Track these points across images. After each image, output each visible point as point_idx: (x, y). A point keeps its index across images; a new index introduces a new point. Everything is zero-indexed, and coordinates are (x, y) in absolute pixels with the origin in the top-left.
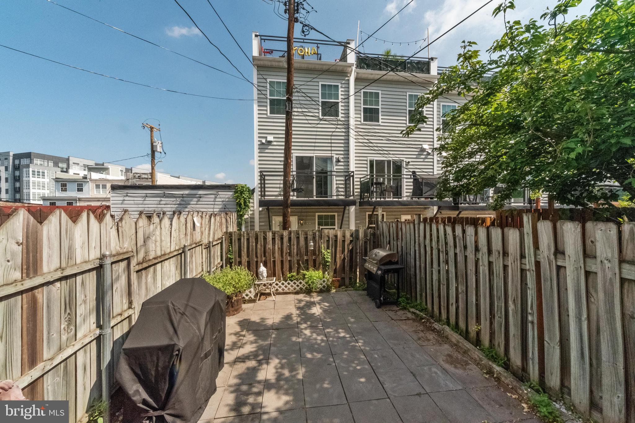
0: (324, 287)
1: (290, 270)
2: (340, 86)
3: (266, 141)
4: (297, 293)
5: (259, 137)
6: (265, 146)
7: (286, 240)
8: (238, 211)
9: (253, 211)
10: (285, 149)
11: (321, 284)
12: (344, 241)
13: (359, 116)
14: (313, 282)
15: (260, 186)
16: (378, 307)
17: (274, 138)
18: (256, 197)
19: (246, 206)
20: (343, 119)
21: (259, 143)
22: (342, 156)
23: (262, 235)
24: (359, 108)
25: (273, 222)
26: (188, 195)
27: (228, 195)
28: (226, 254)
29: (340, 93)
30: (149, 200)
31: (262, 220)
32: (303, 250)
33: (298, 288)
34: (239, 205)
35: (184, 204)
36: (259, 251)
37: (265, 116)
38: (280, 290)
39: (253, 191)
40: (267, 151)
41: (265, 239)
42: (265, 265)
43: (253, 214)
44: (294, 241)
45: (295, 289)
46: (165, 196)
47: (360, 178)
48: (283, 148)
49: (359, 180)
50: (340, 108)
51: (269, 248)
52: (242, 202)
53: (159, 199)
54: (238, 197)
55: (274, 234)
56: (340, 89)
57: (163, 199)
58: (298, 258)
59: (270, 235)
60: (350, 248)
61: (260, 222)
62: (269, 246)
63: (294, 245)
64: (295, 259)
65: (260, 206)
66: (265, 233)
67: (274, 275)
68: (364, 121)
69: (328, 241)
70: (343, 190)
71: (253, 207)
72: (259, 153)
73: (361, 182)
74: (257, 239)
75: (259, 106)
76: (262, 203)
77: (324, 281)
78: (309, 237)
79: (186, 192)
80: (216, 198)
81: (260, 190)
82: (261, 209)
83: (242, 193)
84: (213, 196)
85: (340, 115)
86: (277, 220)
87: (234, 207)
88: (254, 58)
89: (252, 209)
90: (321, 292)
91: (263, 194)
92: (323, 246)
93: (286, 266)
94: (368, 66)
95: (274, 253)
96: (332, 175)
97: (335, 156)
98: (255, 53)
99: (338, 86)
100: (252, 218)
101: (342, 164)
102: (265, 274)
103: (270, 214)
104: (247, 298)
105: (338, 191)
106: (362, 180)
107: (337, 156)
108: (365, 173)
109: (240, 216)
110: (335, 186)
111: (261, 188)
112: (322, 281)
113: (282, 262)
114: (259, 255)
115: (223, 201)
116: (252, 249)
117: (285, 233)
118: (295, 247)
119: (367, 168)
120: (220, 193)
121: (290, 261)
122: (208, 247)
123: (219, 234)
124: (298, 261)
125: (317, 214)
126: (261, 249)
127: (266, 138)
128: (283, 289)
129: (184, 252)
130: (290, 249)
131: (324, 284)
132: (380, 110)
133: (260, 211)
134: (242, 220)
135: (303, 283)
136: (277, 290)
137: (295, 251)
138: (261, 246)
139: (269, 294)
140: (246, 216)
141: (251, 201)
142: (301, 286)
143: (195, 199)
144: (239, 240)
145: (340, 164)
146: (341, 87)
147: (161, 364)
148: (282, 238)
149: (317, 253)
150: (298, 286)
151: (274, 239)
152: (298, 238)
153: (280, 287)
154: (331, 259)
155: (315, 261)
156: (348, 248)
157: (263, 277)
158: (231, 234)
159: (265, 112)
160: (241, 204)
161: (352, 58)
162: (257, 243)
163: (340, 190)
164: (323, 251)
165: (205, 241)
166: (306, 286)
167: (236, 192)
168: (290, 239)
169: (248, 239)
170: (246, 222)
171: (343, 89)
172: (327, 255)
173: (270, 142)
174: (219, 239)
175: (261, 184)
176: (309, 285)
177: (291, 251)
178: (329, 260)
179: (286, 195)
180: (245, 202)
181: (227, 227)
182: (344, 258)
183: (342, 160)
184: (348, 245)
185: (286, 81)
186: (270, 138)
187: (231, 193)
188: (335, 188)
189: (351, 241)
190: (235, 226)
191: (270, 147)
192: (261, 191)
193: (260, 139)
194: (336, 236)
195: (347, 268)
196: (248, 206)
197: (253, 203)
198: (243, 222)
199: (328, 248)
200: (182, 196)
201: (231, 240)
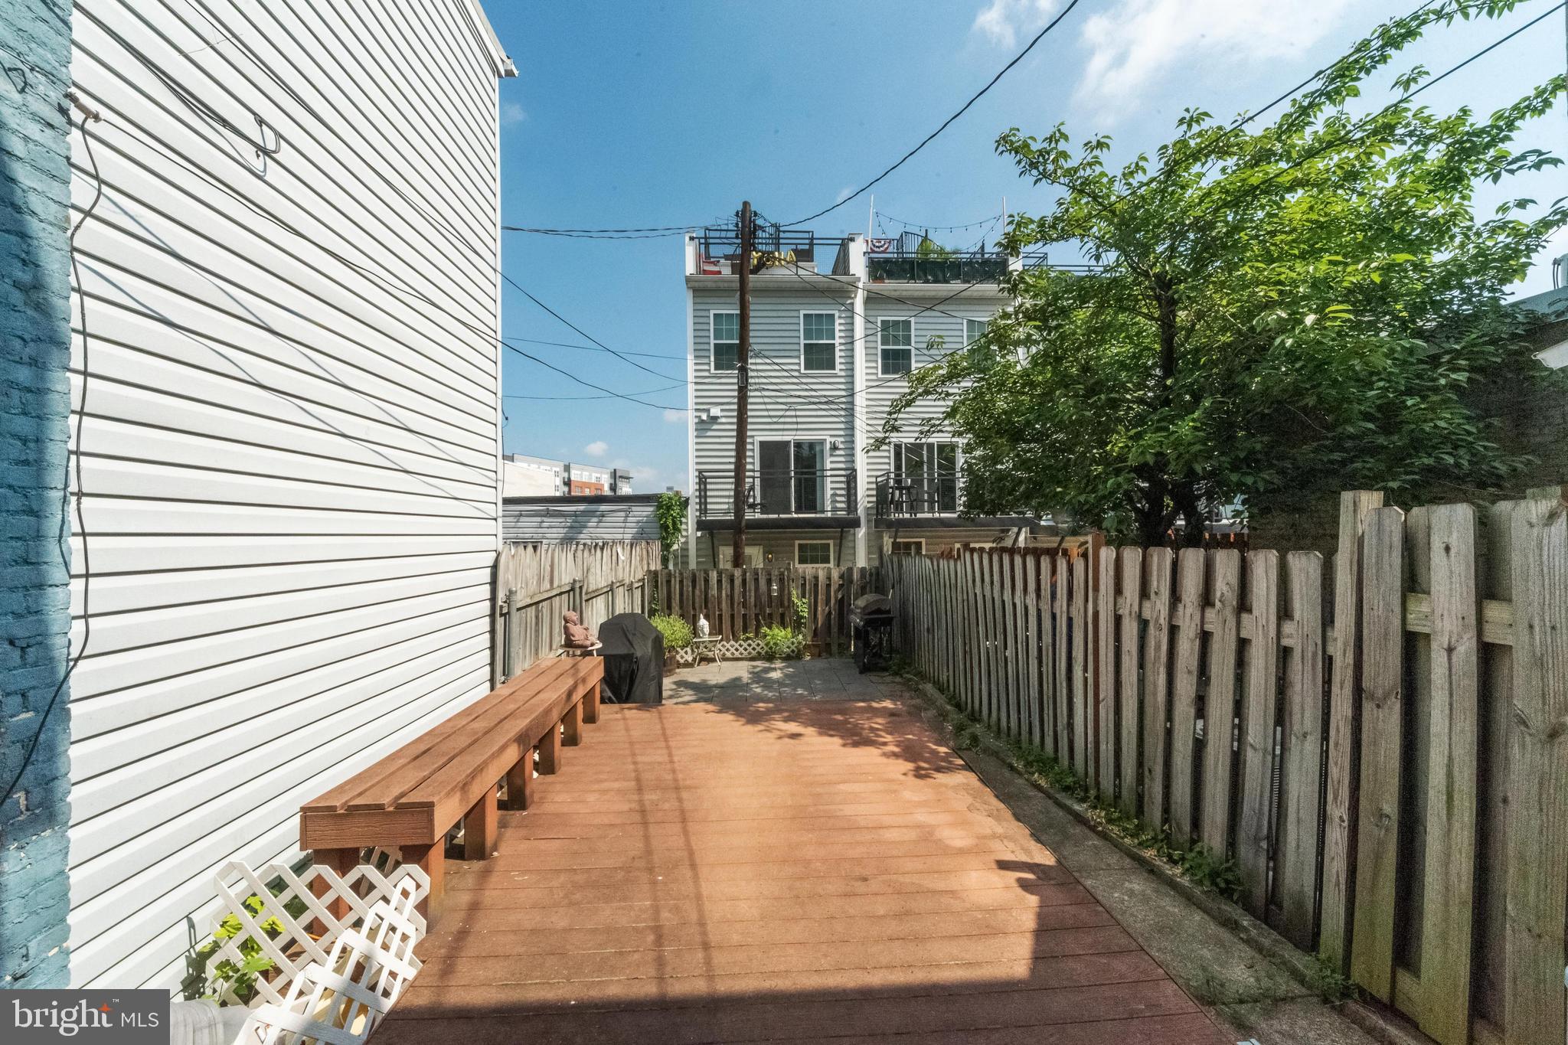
0: (793, 651)
1: (745, 631)
2: (837, 314)
3: (708, 416)
4: (752, 659)
5: (697, 410)
6: (705, 425)
7: (738, 582)
8: (663, 539)
9: (687, 537)
10: (737, 443)
11: (788, 647)
12: (829, 586)
13: (874, 365)
14: (776, 644)
15: (697, 493)
16: (861, 672)
17: (722, 410)
18: (692, 513)
19: (677, 530)
20: (843, 373)
21: (697, 420)
22: (842, 439)
23: (703, 574)
24: (873, 351)
25: (721, 556)
26: (584, 513)
27: (646, 511)
28: (649, 603)
29: (837, 328)
30: (526, 522)
31: (700, 553)
32: (764, 599)
33: (754, 653)
34: (665, 527)
35: (577, 525)
36: (697, 600)
37: (707, 374)
38: (728, 655)
39: (686, 502)
40: (710, 433)
41: (707, 581)
42: (707, 617)
43: (686, 543)
44: (751, 585)
45: (750, 653)
46: (548, 514)
47: (877, 477)
48: (734, 440)
49: (874, 480)
50: (838, 354)
51: (713, 596)
52: (670, 523)
53: (539, 519)
54: (663, 514)
55: (720, 574)
56: (837, 322)
57: (545, 519)
58: (758, 611)
59: (714, 575)
60: (840, 596)
61: (698, 556)
62: (714, 591)
63: (750, 591)
64: (753, 611)
65: (698, 529)
66: (706, 572)
67: (720, 632)
68: (884, 372)
69: (804, 585)
70: (843, 499)
71: (687, 530)
72: (697, 437)
73: (877, 483)
74: (694, 582)
75: (696, 357)
76: (701, 525)
77: (793, 643)
78: (773, 578)
79: (582, 507)
80: (627, 516)
81: (698, 500)
82: (699, 534)
83: (669, 508)
84: (623, 514)
85: (838, 367)
86: (726, 553)
87: (655, 530)
88: (688, 280)
89: (684, 533)
90: (787, 658)
91: (703, 509)
92: (795, 593)
93: (739, 623)
94: (891, 275)
95: (720, 603)
96: (823, 476)
97: (829, 439)
98: (690, 268)
99: (833, 315)
100: (685, 549)
101: (842, 452)
102: (707, 630)
103: (716, 542)
104: (682, 661)
105: (834, 502)
106: (879, 479)
107: (833, 440)
108: (887, 467)
109: (666, 547)
110: (829, 493)
111: (700, 497)
112: (789, 643)
113: (732, 616)
114: (697, 605)
115: (638, 522)
116: (688, 599)
117: (738, 573)
118: (753, 594)
119: (889, 457)
120: (634, 508)
121: (744, 615)
122: (630, 589)
123: (640, 576)
124: (757, 615)
125: (797, 542)
126: (700, 597)
127: (708, 411)
128: (733, 654)
129: (611, 590)
130: (744, 596)
131: (793, 647)
132: (913, 352)
133: (698, 538)
134: (669, 552)
135: (762, 644)
136: (724, 655)
137: (753, 599)
138: (701, 591)
139: (713, 660)
140: (675, 547)
141: (683, 520)
142: (758, 649)
143: (595, 519)
144: (669, 582)
145: (838, 452)
146: (840, 317)
147: (623, 668)
148: (732, 581)
149: (786, 604)
150: (754, 649)
151: (719, 581)
152: (757, 580)
153: (728, 650)
154: (809, 613)
155: (782, 616)
156: (836, 598)
157: (704, 634)
158: (656, 573)
159: (706, 367)
160: (668, 527)
161: (858, 266)
162: (694, 587)
163: (838, 499)
164: (796, 601)
165: (627, 582)
166: (766, 648)
167: (659, 507)
168: (744, 581)
169: (681, 582)
170: (676, 557)
171: (842, 321)
172: (802, 606)
173: (716, 418)
174: (639, 581)
175: (700, 490)
176: (771, 648)
177: (745, 600)
178: (806, 615)
179: (739, 511)
180: (674, 524)
181: (648, 564)
182: (830, 613)
183: (841, 446)
184: (836, 592)
185: (738, 312)
186: (715, 411)
187: (651, 509)
188: (829, 496)
189: (841, 586)
190: (659, 562)
191: (715, 427)
192: (700, 503)
193: (698, 414)
194: (816, 578)
195: (835, 629)
196: (679, 531)
197: (687, 523)
198: (671, 556)
199: (804, 596)
200: (575, 514)
201: (657, 582)
